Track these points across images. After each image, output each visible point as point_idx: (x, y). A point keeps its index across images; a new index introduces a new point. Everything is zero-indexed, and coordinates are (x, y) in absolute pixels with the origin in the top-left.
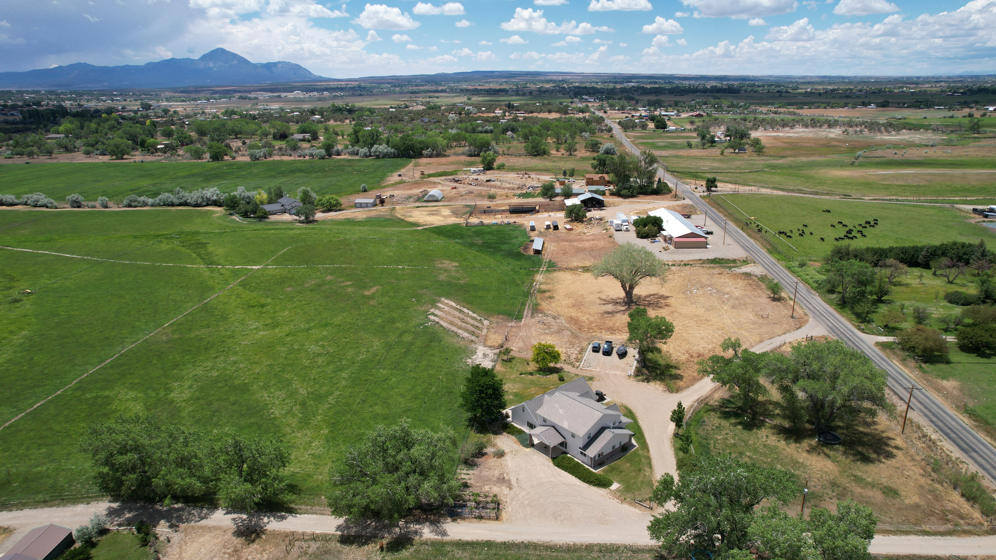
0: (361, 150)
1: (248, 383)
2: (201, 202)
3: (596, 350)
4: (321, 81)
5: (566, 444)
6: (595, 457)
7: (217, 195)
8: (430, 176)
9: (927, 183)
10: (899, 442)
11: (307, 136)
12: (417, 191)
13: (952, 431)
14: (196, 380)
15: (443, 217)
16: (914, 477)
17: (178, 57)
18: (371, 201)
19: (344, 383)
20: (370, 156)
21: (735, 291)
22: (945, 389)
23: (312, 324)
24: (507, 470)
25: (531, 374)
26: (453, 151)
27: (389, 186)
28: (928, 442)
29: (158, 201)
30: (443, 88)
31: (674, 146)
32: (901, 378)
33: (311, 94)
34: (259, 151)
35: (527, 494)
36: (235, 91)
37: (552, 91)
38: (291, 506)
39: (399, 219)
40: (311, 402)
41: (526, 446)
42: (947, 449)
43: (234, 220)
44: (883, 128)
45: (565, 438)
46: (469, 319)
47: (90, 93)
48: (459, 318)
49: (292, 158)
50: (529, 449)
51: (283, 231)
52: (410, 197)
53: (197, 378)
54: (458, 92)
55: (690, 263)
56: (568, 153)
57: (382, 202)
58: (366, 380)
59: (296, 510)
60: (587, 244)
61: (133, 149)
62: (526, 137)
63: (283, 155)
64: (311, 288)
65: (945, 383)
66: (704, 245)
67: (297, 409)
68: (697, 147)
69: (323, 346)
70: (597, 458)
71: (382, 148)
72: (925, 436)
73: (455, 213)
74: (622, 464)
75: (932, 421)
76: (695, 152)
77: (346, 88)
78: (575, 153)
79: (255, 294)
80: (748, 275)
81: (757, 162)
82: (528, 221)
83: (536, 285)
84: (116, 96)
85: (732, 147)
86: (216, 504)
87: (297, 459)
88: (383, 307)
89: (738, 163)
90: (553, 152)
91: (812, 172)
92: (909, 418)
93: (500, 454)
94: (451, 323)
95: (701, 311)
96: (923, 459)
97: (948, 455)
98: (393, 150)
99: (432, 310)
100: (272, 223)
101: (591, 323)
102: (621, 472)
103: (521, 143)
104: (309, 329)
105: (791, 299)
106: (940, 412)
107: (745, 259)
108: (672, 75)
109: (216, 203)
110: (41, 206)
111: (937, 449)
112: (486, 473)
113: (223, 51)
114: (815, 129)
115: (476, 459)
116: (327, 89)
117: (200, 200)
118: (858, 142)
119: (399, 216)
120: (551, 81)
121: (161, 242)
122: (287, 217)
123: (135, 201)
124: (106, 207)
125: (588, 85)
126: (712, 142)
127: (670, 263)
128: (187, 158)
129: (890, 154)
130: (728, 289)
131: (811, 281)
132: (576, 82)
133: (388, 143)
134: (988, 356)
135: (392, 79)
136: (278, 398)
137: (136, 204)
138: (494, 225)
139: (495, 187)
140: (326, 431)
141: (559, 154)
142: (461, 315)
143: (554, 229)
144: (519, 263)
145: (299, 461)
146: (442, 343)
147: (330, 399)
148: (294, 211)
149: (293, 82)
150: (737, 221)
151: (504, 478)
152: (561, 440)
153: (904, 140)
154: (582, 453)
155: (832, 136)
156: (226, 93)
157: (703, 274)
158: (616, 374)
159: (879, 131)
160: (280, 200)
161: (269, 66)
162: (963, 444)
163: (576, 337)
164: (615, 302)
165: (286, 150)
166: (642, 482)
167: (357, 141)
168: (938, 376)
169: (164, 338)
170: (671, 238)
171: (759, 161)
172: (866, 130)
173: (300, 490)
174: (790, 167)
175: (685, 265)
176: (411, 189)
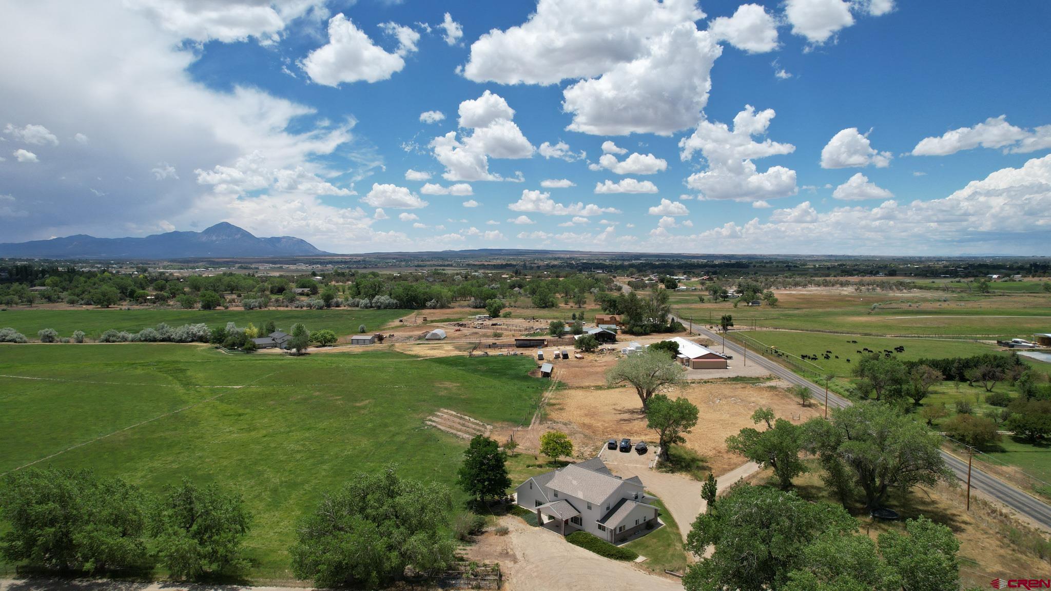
0: (362, 301)
1: (213, 474)
2: (186, 338)
3: (612, 447)
4: (325, 256)
5: (581, 520)
6: (615, 529)
7: (204, 331)
8: (432, 322)
9: (946, 326)
10: (965, 517)
11: (306, 290)
12: (419, 333)
13: (1023, 504)
14: (151, 471)
15: (447, 351)
16: (991, 549)
17: (181, 230)
18: (369, 337)
19: (324, 473)
20: (371, 307)
21: (761, 400)
22: (1007, 473)
23: (293, 428)
24: (511, 547)
25: (540, 466)
26: (457, 304)
27: (389, 329)
28: (999, 517)
29: (139, 336)
30: (450, 263)
31: (686, 302)
32: (954, 463)
33: (314, 266)
34: (254, 300)
35: (536, 567)
36: (236, 263)
37: (560, 266)
38: (246, 579)
39: (398, 352)
40: (284, 489)
41: (534, 525)
42: (1023, 522)
43: (219, 352)
44: (894, 287)
45: (579, 512)
46: (470, 425)
47: (86, 261)
48: (459, 423)
49: (289, 309)
50: (537, 528)
51: (271, 361)
52: (411, 337)
53: (153, 469)
54: (465, 267)
55: (710, 381)
56: (577, 306)
57: (381, 339)
58: (350, 471)
59: (252, 582)
60: (599, 369)
61: (121, 299)
62: (533, 292)
63: (280, 306)
64: (296, 401)
65: (1004, 468)
66: (724, 366)
67: (266, 495)
68: (709, 301)
69: (304, 445)
70: (618, 532)
71: (384, 299)
72: (994, 511)
73: (458, 348)
74: (648, 539)
75: (998, 497)
76: (706, 305)
77: (350, 261)
78: (584, 306)
79: (233, 406)
80: (772, 388)
81: (773, 312)
82: (535, 352)
83: (545, 400)
84: (113, 264)
85: (745, 300)
86: (151, 579)
87: (261, 536)
88: (375, 415)
89: (752, 313)
90: (562, 305)
91: (830, 319)
92: (973, 496)
93: (504, 532)
94: (450, 427)
95: (725, 416)
96: (998, 533)
97: (1025, 527)
98: (395, 301)
99: (430, 417)
100: (260, 355)
101: (607, 428)
102: (647, 547)
103: (529, 297)
104: (289, 432)
105: (822, 405)
106: (1006, 490)
107: (768, 377)
108: (680, 254)
109: (202, 339)
110: (10, 341)
111: (1011, 522)
112: (486, 549)
113: (227, 225)
114: (827, 288)
115: (474, 537)
116: (330, 263)
117: (185, 336)
118: (872, 298)
119: (398, 350)
120: (559, 258)
121: (136, 368)
122: (277, 350)
123: (114, 336)
124: (81, 342)
125: (596, 262)
126: (725, 297)
127: (689, 382)
128: (177, 308)
129: (905, 306)
130: (753, 399)
131: (842, 390)
132: (584, 260)
133: (390, 295)
134: (1047, 446)
135: (398, 255)
136: (245, 486)
137: (114, 339)
138: (499, 355)
139: (502, 329)
140: (299, 513)
141: (568, 307)
142: (461, 421)
143: (563, 358)
144: (526, 383)
145: (263, 538)
146: (440, 442)
147: (306, 487)
148: (284, 345)
149: (297, 256)
150: (756, 350)
151: (507, 553)
152: (574, 514)
153: (917, 296)
154: (600, 527)
155: (846, 293)
156: (227, 264)
157: (726, 390)
158: (636, 467)
159: (891, 288)
160: (271, 335)
161: (275, 241)
162: (1039, 516)
163: (590, 438)
164: (632, 412)
165: (283, 302)
166: (673, 555)
167: (359, 293)
168: (995, 463)
169: (122, 438)
170: (688, 360)
171: (774, 312)
172: (878, 288)
173: (259, 563)
174: (807, 315)
175: (705, 382)
176: (413, 331)
